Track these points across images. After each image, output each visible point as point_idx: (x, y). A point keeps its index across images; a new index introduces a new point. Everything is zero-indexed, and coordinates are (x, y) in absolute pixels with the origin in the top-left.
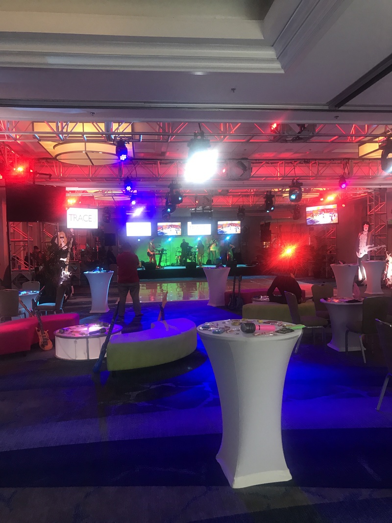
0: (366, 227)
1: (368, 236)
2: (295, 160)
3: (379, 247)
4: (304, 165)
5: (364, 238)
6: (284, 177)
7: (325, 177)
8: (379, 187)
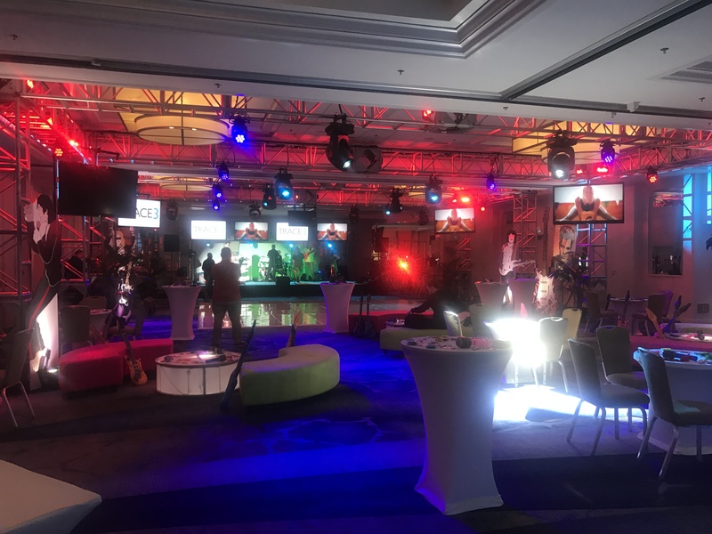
0: (512, 238)
1: (513, 249)
2: (435, 151)
3: (526, 263)
4: (445, 158)
5: (508, 251)
6: (421, 172)
7: (469, 175)
8: (529, 188)
